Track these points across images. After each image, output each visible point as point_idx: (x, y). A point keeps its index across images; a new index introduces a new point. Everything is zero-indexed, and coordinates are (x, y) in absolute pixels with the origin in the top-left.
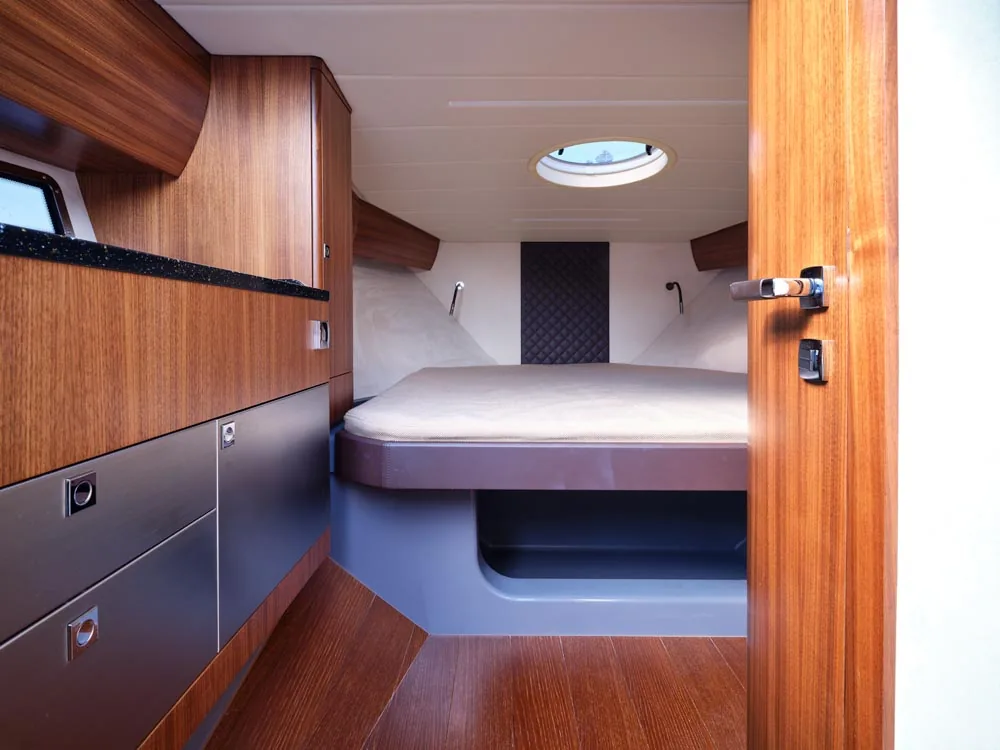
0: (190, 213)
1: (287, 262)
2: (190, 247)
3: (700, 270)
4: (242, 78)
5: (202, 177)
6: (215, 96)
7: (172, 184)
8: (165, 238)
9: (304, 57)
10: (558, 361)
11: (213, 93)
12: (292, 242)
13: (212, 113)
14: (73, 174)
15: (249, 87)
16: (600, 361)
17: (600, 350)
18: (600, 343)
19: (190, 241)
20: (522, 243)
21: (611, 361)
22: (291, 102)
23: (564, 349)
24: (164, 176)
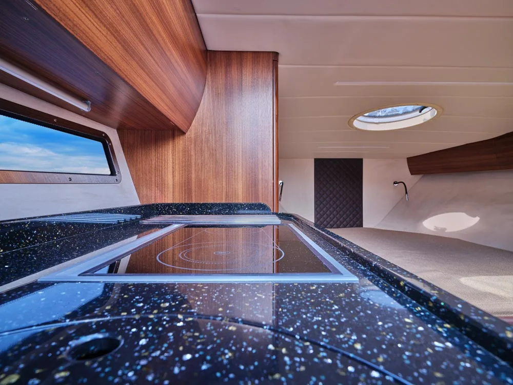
0: (193, 157)
1: (257, 191)
2: (193, 180)
3: (412, 174)
4: (228, 65)
5: (202, 132)
6: (210, 78)
7: (181, 137)
8: (177, 174)
9: (269, 53)
10: (334, 226)
11: (209, 77)
12: (260, 177)
13: (209, 90)
14: (116, 130)
15: (233, 71)
16: (357, 226)
17: (358, 219)
18: (357, 216)
19: (193, 176)
20: (315, 159)
21: (364, 227)
22: (260, 82)
23: (338, 220)
24: (176, 132)
